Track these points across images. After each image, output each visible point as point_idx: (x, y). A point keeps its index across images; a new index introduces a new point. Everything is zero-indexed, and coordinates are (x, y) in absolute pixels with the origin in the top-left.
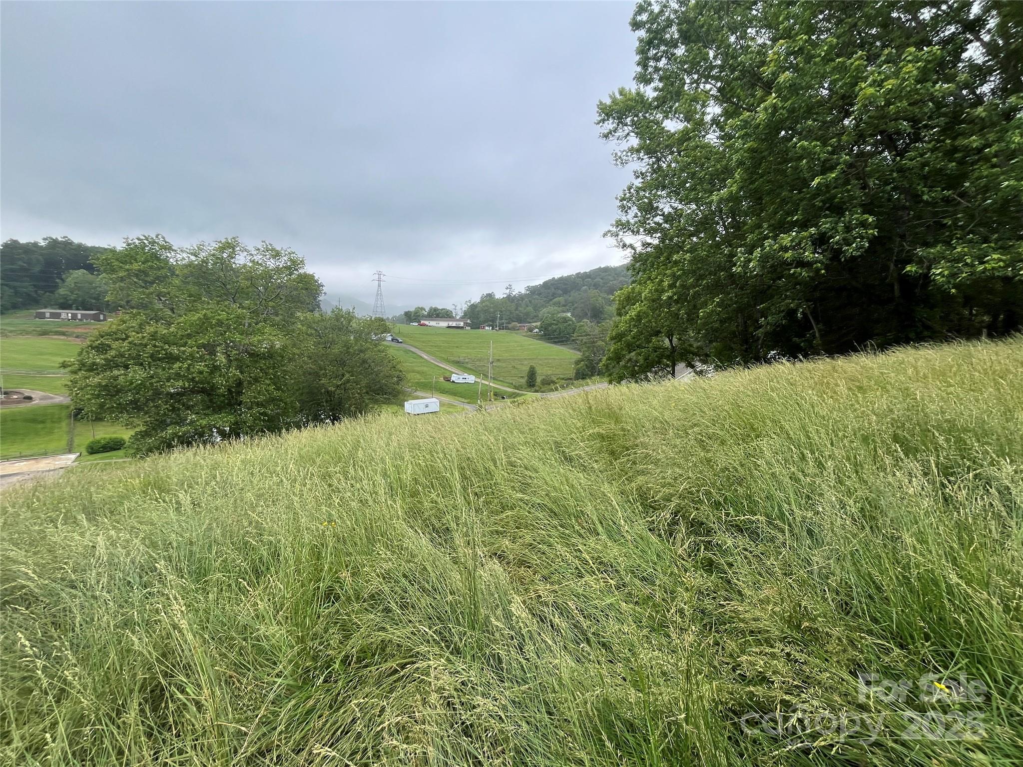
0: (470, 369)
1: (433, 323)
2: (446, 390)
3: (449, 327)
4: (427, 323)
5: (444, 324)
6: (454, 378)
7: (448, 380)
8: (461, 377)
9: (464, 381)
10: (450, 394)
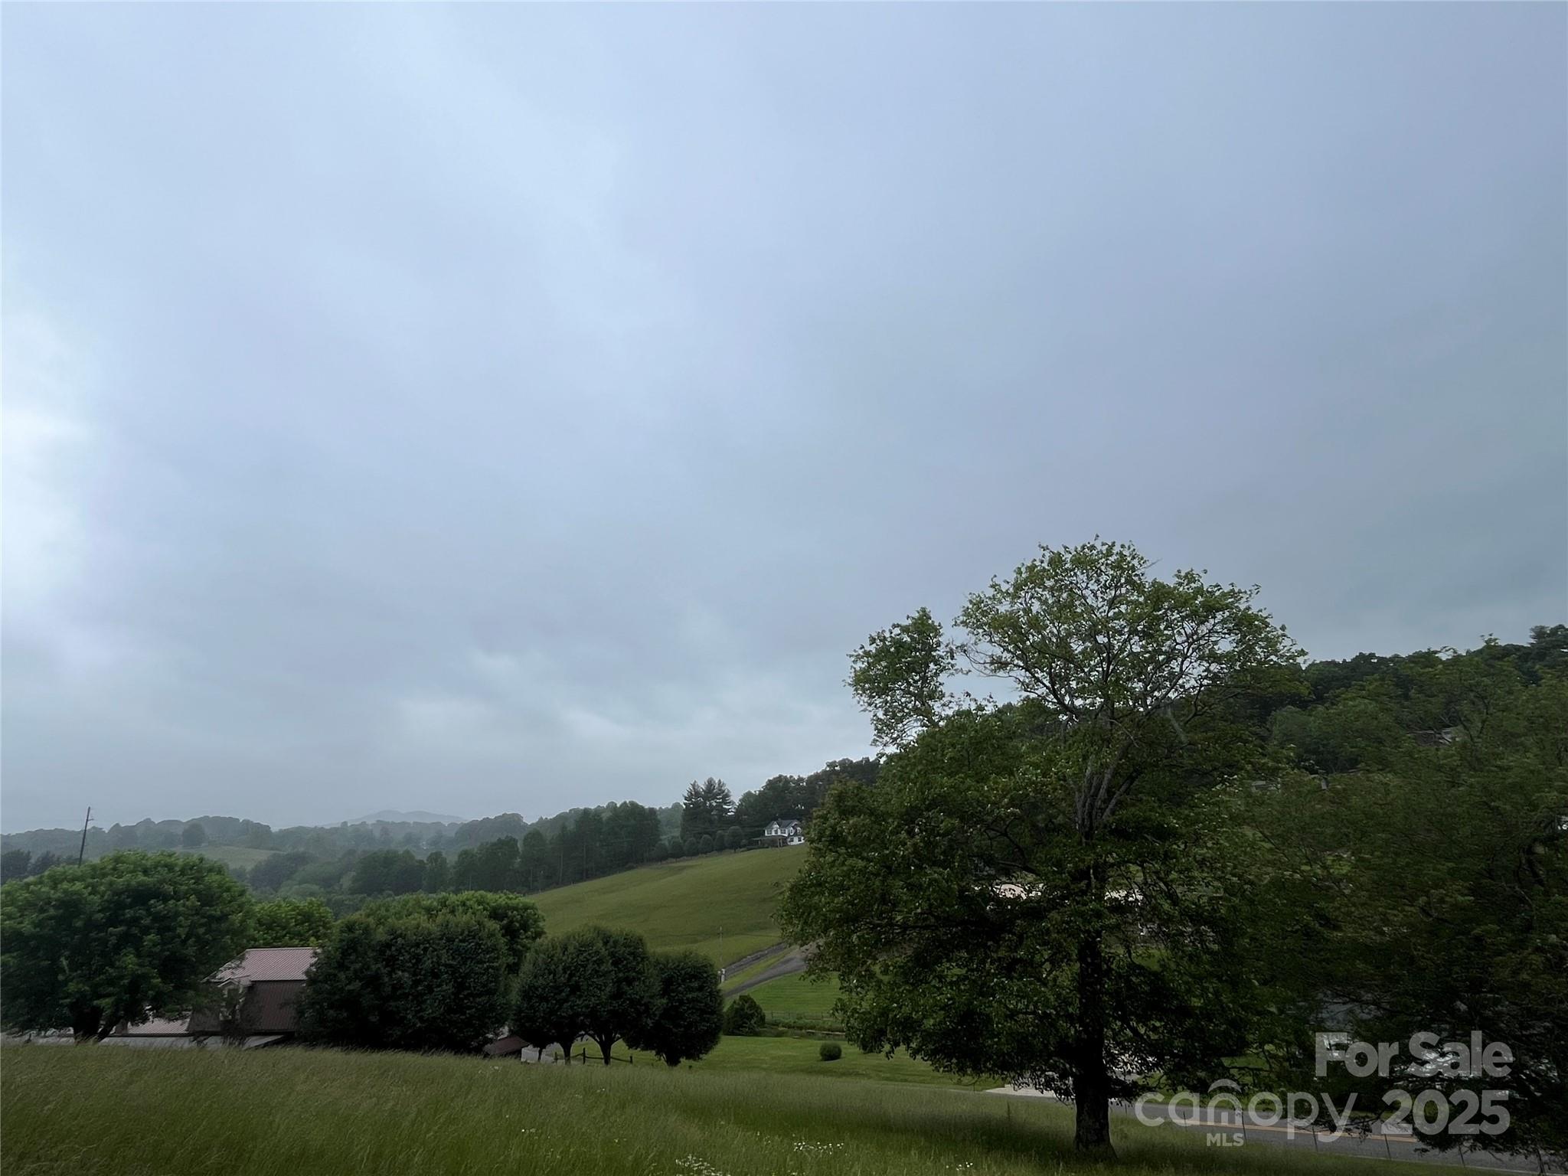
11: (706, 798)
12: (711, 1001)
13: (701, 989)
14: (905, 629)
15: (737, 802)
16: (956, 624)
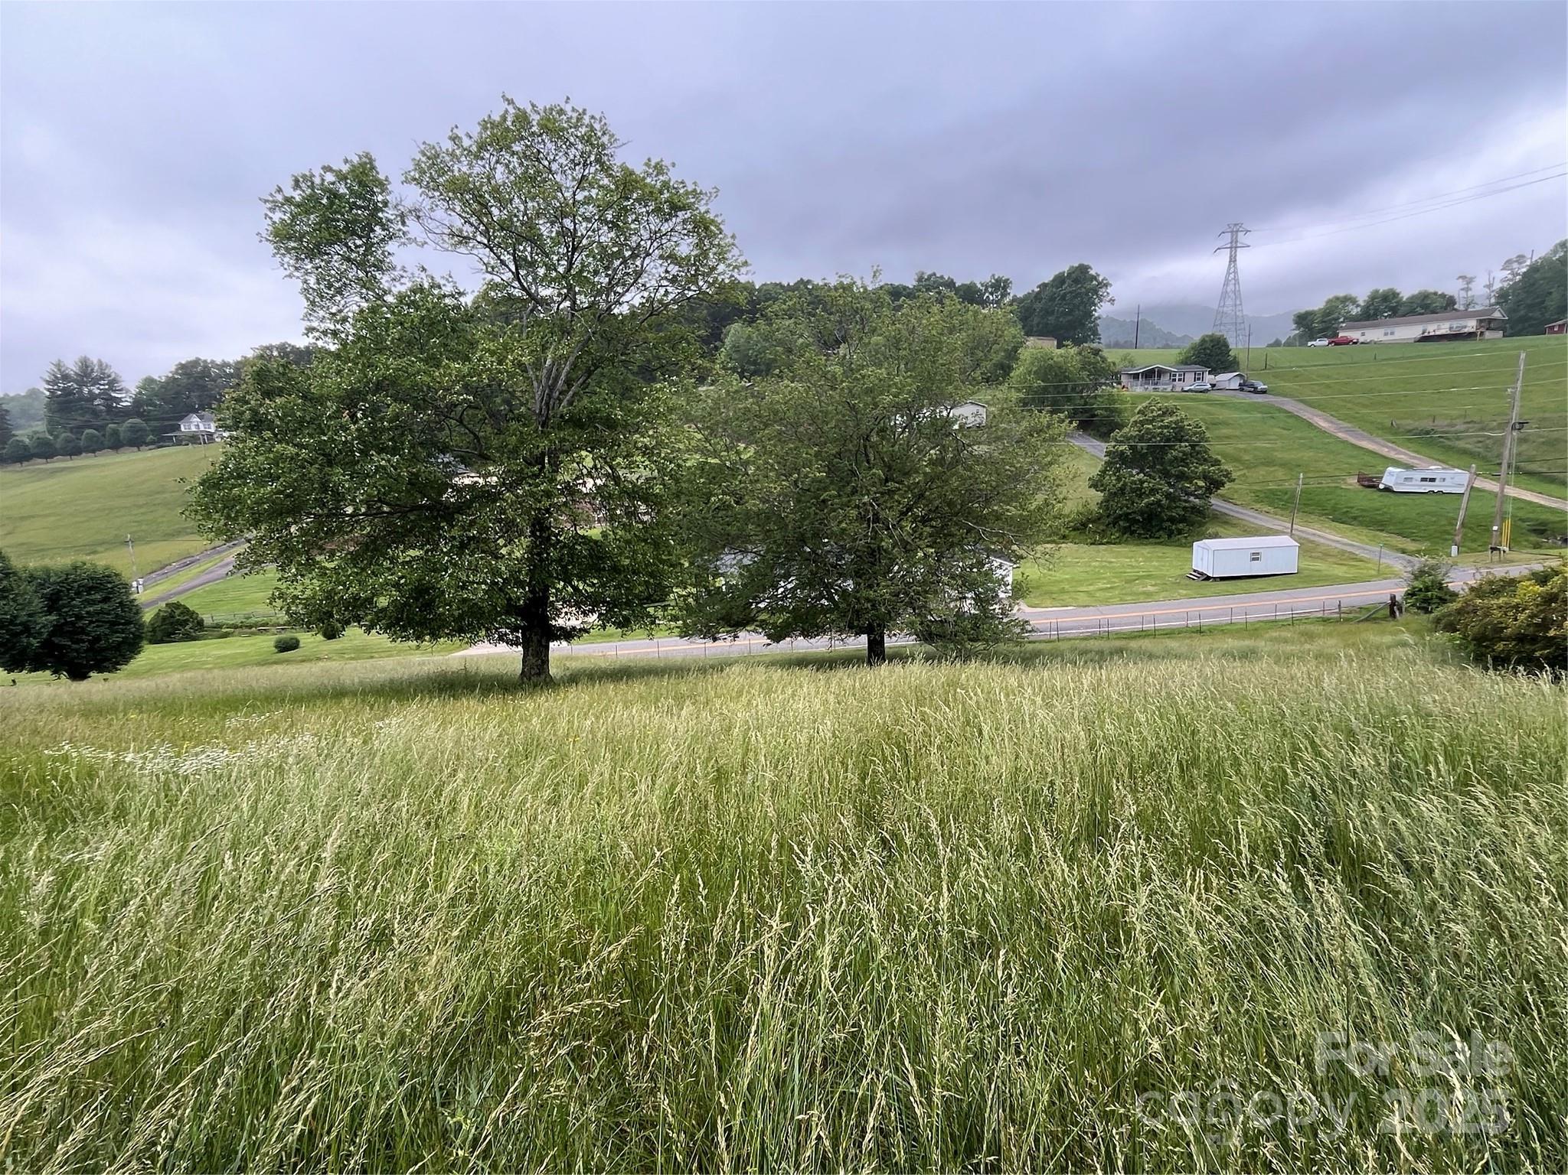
0: (1465, 452)
1: (1374, 334)
2: (1356, 513)
3: (1425, 339)
4: (1354, 335)
5: (1408, 332)
6: (1392, 477)
7: (1370, 483)
8: (1418, 475)
9: (1426, 487)
10: (1361, 524)
11: (81, 384)
12: (123, 611)
13: (106, 600)
14: (342, 177)
15: (134, 390)
16: (406, 181)
